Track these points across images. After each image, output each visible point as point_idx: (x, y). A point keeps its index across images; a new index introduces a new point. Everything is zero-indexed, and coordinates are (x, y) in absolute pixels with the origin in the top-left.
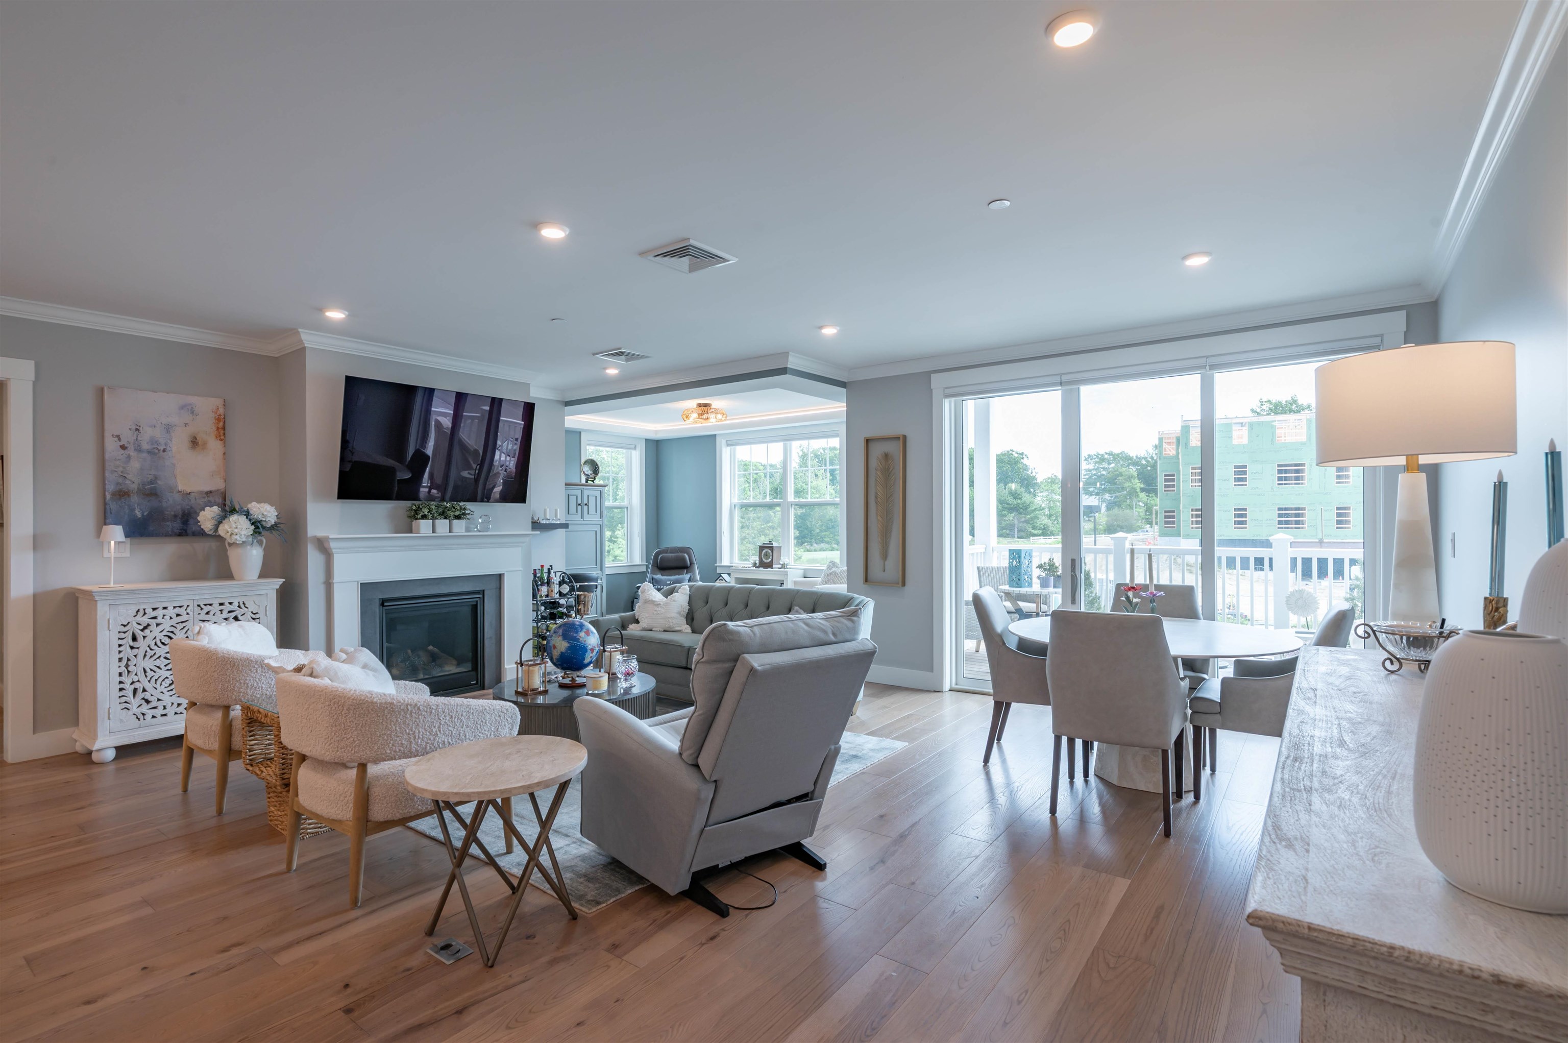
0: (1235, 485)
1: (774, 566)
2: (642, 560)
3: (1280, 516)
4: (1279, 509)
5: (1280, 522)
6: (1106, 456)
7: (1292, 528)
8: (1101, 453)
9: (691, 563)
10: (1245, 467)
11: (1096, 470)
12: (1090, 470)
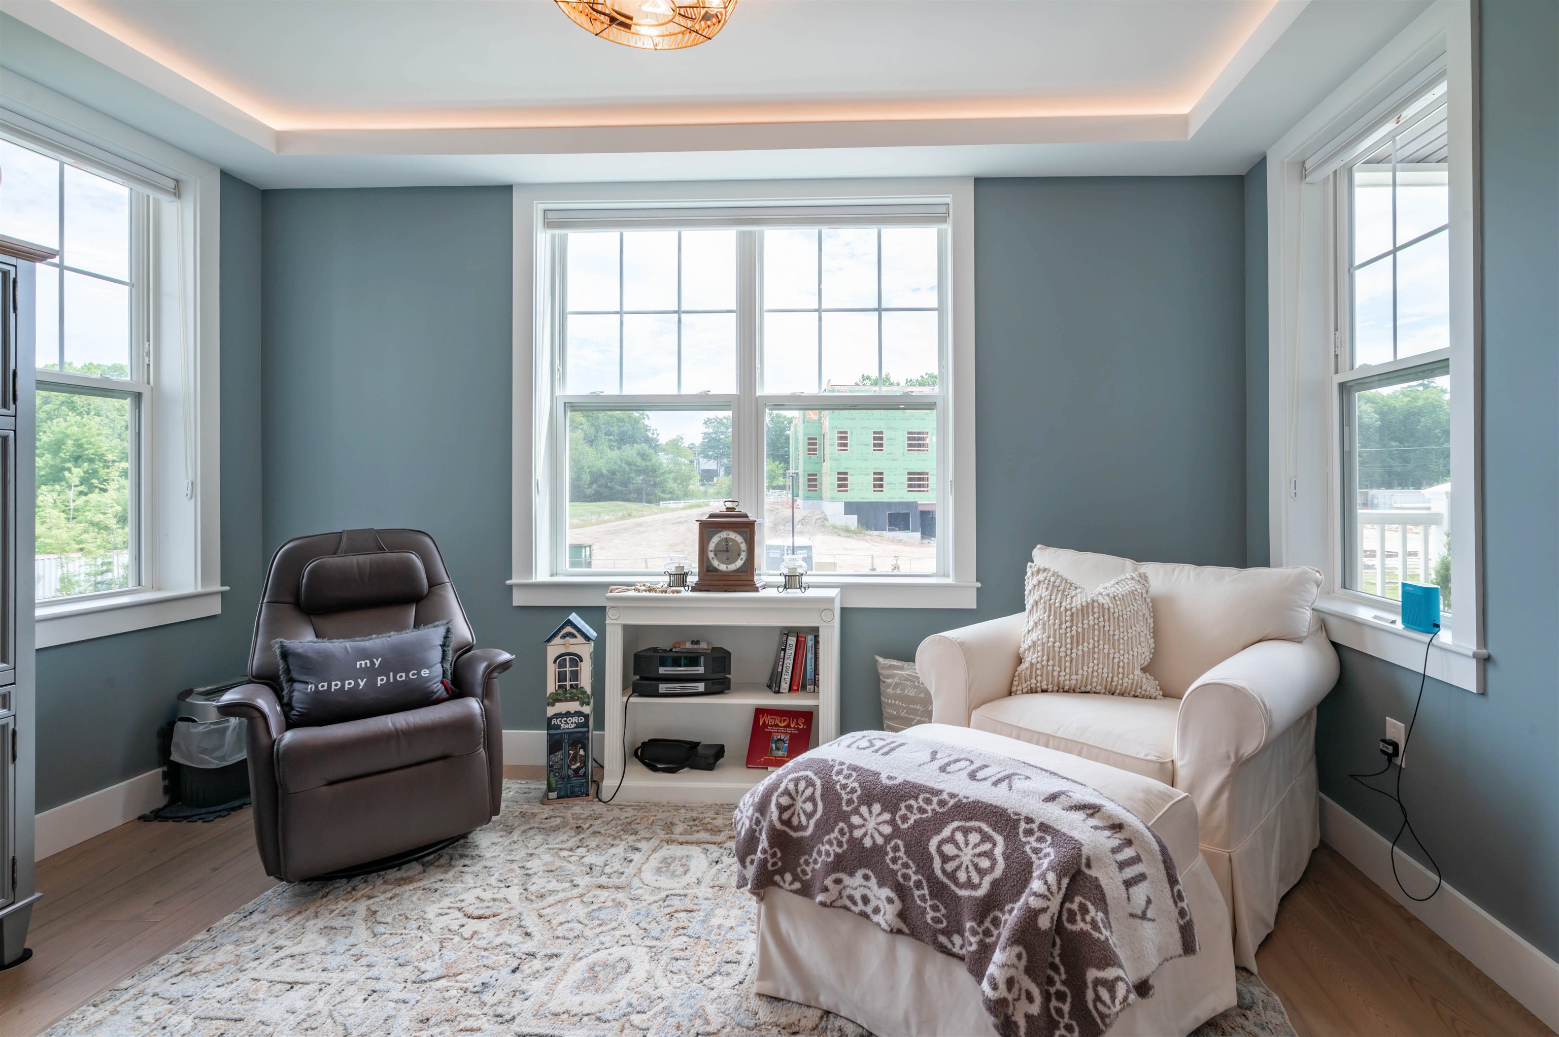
0: (874, 450)
1: (759, 580)
2: (205, 578)
3: (910, 479)
4: (909, 473)
5: (910, 486)
6: (725, 421)
7: (915, 491)
8: (720, 417)
9: (434, 583)
10: (881, 433)
11: (715, 433)
12: (709, 434)
